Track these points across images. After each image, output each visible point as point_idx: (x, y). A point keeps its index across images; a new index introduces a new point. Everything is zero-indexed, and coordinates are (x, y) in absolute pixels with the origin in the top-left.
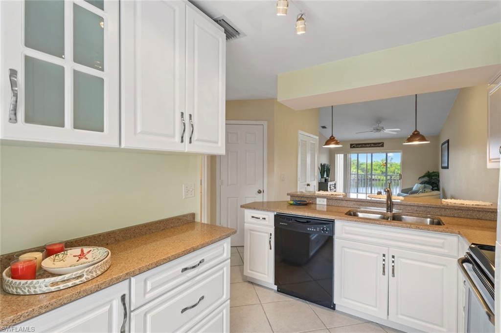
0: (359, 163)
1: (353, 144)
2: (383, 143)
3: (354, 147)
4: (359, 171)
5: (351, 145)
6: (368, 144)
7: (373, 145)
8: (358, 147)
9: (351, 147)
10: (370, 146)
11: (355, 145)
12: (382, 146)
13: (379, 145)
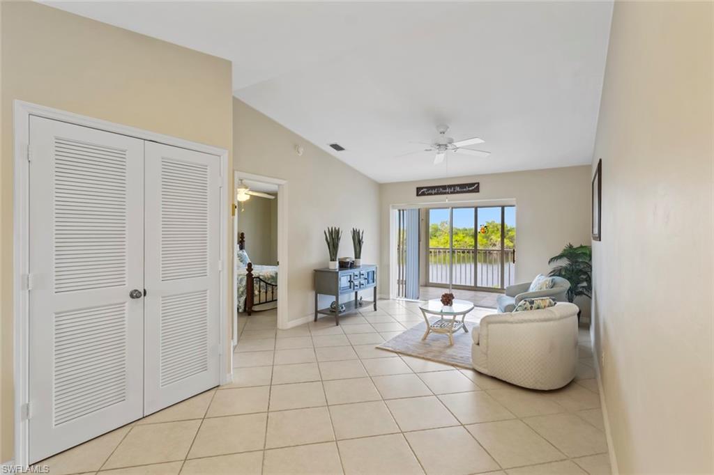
0: (506, 229)
1: (422, 188)
2: (478, 184)
3: (423, 194)
4: (505, 240)
5: (418, 189)
6: (450, 186)
7: (458, 189)
8: (431, 194)
9: (418, 195)
10: (452, 190)
11: (425, 190)
12: (477, 190)
13: (471, 189)
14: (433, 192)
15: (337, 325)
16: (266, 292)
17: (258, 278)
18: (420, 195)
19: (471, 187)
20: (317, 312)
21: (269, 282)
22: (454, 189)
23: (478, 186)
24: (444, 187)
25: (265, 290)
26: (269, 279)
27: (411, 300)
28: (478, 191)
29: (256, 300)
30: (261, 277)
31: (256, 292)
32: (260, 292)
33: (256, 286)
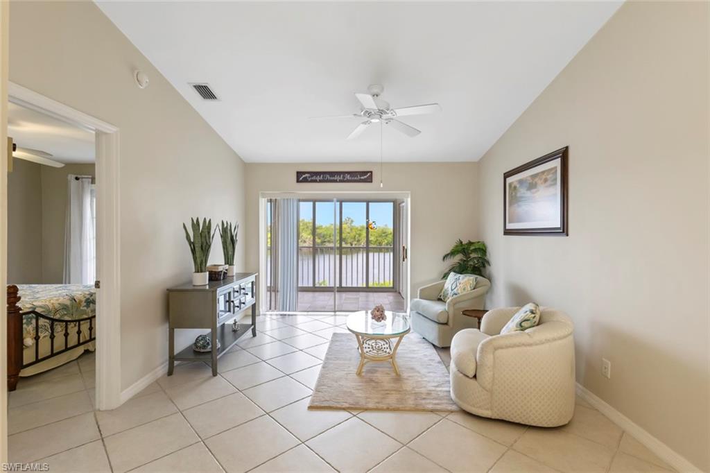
1: (304, 173)
2: (371, 172)
3: (305, 180)
5: (299, 174)
6: (339, 173)
7: (348, 177)
8: (315, 181)
9: (298, 181)
10: (341, 178)
11: (307, 175)
12: (370, 180)
13: (362, 178)
14: (318, 178)
15: (215, 374)
16: (52, 337)
17: (33, 312)
18: (301, 182)
19: (364, 176)
20: (172, 358)
21: (57, 317)
22: (344, 177)
23: (371, 176)
24: (332, 174)
25: (48, 334)
26: (56, 311)
27: (288, 313)
28: (371, 182)
29: (28, 356)
30: (38, 310)
31: (29, 341)
32: (37, 338)
33: (29, 328)
